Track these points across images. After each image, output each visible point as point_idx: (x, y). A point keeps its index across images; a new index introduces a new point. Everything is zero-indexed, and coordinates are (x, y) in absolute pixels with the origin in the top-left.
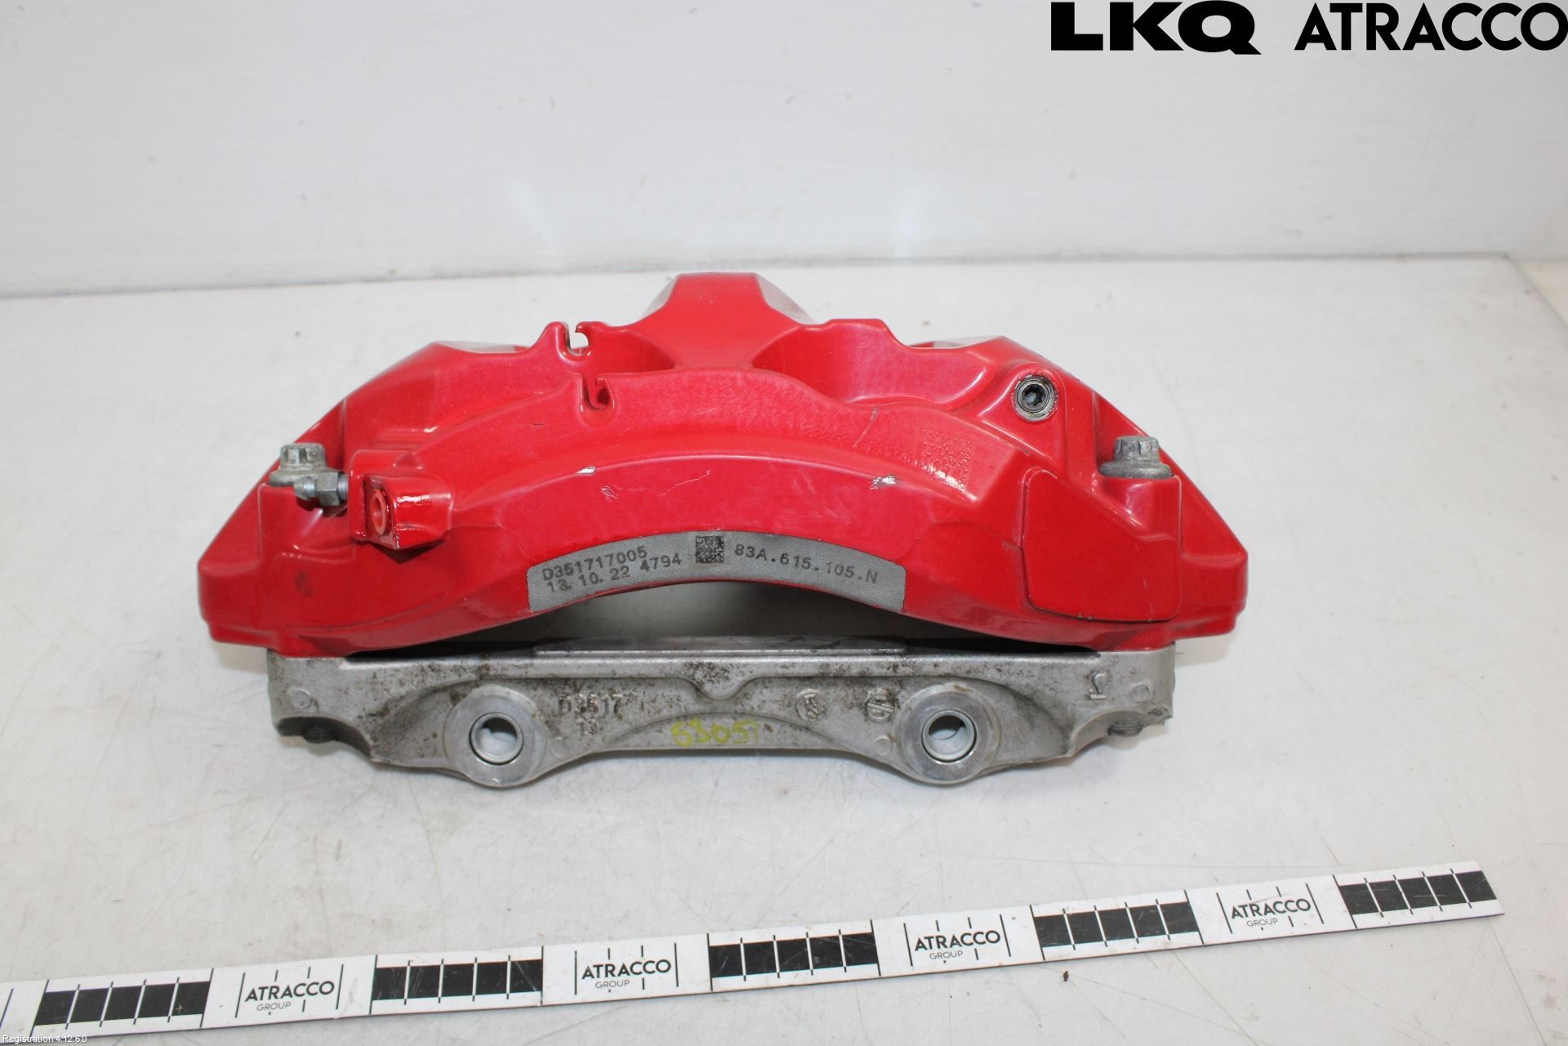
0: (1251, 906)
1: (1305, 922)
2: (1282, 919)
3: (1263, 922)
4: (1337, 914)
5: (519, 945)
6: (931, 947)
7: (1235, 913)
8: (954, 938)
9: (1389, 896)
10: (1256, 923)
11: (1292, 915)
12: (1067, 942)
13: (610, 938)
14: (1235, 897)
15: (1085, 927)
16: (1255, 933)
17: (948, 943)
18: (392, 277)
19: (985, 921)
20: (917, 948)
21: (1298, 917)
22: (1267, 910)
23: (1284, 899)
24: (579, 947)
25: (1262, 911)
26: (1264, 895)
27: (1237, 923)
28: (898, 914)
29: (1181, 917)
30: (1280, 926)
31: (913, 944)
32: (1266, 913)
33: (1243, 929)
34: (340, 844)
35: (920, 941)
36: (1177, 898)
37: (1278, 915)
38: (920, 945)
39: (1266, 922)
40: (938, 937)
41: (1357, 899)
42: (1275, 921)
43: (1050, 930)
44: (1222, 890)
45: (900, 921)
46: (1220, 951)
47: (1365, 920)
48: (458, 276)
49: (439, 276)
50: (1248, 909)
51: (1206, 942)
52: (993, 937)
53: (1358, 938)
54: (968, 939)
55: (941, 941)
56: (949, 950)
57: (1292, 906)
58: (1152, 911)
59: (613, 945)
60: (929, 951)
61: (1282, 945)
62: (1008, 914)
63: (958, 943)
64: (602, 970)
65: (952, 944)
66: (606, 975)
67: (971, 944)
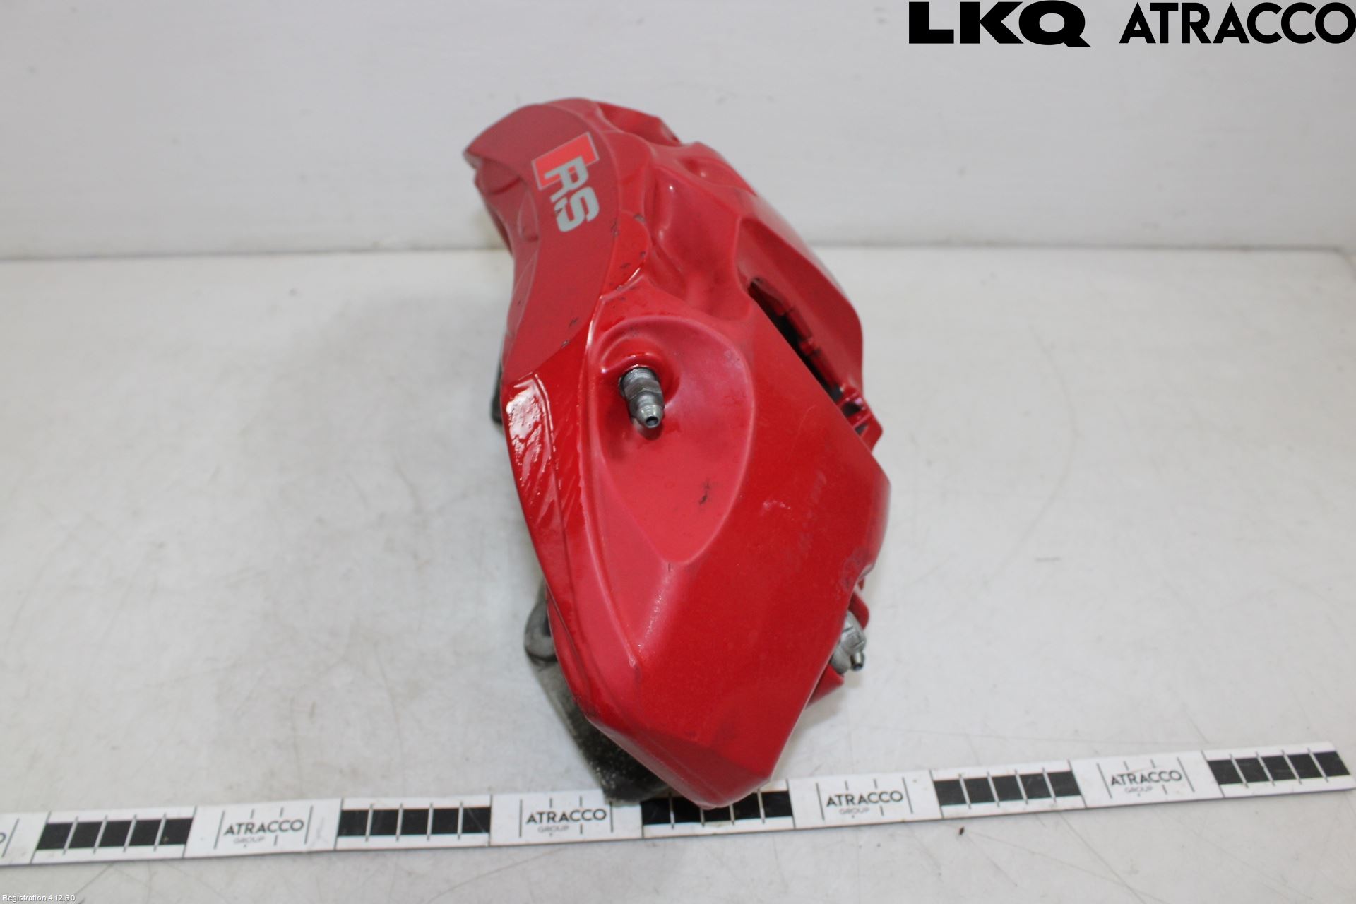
0: (1129, 775)
1: (1177, 791)
2: (1157, 788)
3: (1139, 789)
4: (1207, 785)
5: (472, 793)
6: (840, 803)
7: (1114, 781)
8: (861, 797)
9: (1253, 770)
10: (1133, 790)
11: (1166, 784)
12: (962, 801)
13: (553, 790)
14: (1113, 767)
15: (980, 790)
16: (1133, 799)
17: (856, 800)
18: (374, 249)
19: (890, 782)
20: (829, 804)
21: (1172, 786)
22: (1143, 779)
23: (1158, 770)
24: (525, 797)
25: (1138, 779)
26: (1140, 765)
27: (1116, 789)
28: (812, 775)
29: (1065, 784)
30: (1155, 793)
31: (825, 801)
32: (1142, 781)
33: (1121, 795)
34: (314, 706)
35: (830, 799)
36: (1061, 767)
37: (1153, 784)
38: (831, 802)
39: (1142, 789)
40: (847, 796)
41: (1223, 771)
42: (1149, 789)
43: (948, 792)
44: (1103, 762)
45: (812, 782)
46: (1102, 815)
47: (1231, 790)
48: (432, 249)
49: (416, 248)
50: (1126, 778)
51: (1090, 804)
52: (896, 796)
53: (1226, 808)
54: (874, 798)
55: (850, 799)
56: (857, 806)
57: (1165, 776)
58: (1039, 778)
59: (555, 796)
60: (839, 808)
61: (1158, 810)
62: (910, 777)
63: (865, 801)
64: (545, 817)
65: (860, 802)
66: (548, 821)
67: (876, 802)
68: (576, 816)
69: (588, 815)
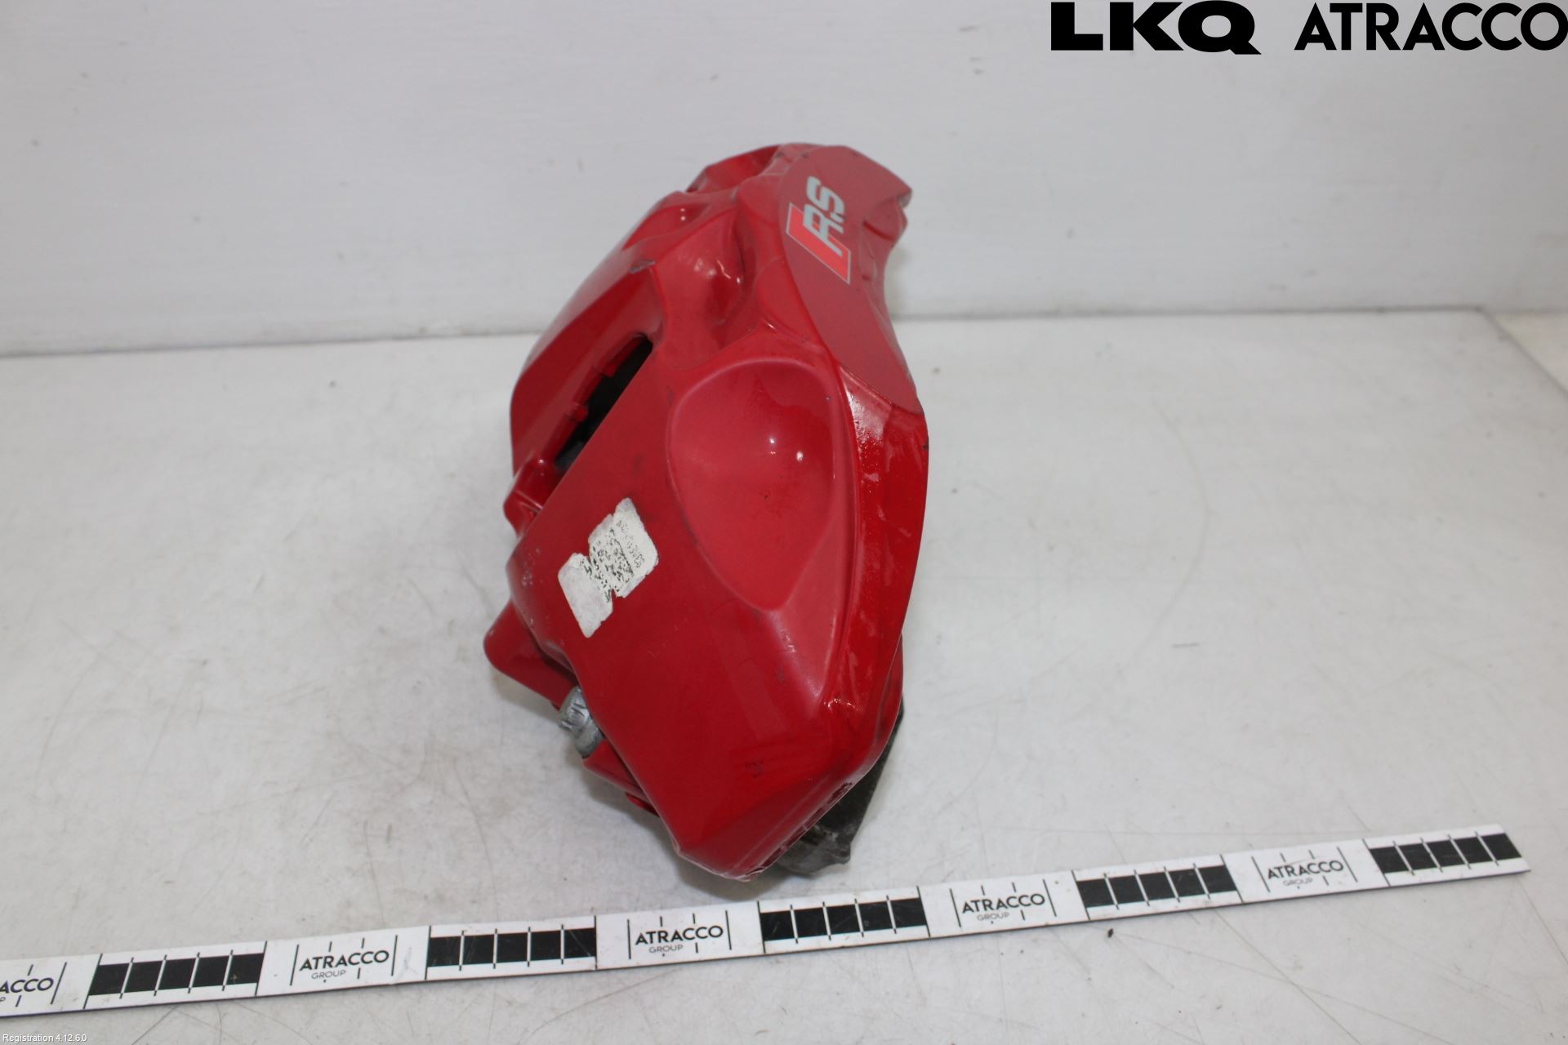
0: (1286, 867)
1: (1339, 881)
2: (1317, 879)
3: (1299, 882)
4: (1371, 874)
5: (574, 914)
6: (978, 910)
7: (1271, 874)
8: (1000, 901)
9: (1418, 857)
10: (1292, 882)
11: (1326, 874)
12: (1110, 902)
13: (662, 908)
14: (1269, 859)
15: (1126, 889)
16: (1292, 892)
17: (994, 905)
18: (421, 335)
19: (1029, 885)
20: (965, 910)
21: (1333, 876)
22: (1302, 871)
23: (1317, 861)
24: (633, 917)
25: (1297, 871)
26: (1297, 856)
27: (1274, 882)
28: (944, 881)
29: (1219, 879)
30: (1316, 885)
31: (960, 908)
32: (1301, 873)
33: (1279, 888)
34: (390, 828)
35: (966, 905)
36: (1213, 861)
37: (1312, 876)
38: (967, 908)
39: (1302, 881)
40: (984, 901)
41: (1387, 859)
42: (1310, 880)
43: (1093, 892)
44: (1257, 854)
45: (946, 887)
46: (1259, 908)
47: (1396, 878)
48: (486, 334)
49: (468, 333)
50: (1283, 871)
51: (1246, 899)
52: (1037, 899)
53: (1390, 896)
54: (1013, 902)
55: (987, 904)
56: (996, 912)
57: (1326, 867)
58: (1190, 874)
59: (665, 914)
60: (976, 914)
61: (1319, 902)
62: (1050, 879)
63: (1004, 905)
64: (655, 936)
65: (998, 907)
66: (660, 941)
67: (1017, 906)
68: (690, 934)
69: (703, 933)
